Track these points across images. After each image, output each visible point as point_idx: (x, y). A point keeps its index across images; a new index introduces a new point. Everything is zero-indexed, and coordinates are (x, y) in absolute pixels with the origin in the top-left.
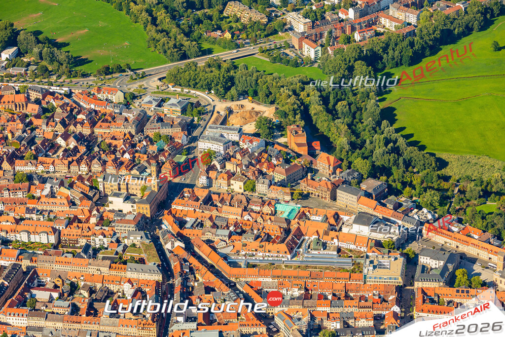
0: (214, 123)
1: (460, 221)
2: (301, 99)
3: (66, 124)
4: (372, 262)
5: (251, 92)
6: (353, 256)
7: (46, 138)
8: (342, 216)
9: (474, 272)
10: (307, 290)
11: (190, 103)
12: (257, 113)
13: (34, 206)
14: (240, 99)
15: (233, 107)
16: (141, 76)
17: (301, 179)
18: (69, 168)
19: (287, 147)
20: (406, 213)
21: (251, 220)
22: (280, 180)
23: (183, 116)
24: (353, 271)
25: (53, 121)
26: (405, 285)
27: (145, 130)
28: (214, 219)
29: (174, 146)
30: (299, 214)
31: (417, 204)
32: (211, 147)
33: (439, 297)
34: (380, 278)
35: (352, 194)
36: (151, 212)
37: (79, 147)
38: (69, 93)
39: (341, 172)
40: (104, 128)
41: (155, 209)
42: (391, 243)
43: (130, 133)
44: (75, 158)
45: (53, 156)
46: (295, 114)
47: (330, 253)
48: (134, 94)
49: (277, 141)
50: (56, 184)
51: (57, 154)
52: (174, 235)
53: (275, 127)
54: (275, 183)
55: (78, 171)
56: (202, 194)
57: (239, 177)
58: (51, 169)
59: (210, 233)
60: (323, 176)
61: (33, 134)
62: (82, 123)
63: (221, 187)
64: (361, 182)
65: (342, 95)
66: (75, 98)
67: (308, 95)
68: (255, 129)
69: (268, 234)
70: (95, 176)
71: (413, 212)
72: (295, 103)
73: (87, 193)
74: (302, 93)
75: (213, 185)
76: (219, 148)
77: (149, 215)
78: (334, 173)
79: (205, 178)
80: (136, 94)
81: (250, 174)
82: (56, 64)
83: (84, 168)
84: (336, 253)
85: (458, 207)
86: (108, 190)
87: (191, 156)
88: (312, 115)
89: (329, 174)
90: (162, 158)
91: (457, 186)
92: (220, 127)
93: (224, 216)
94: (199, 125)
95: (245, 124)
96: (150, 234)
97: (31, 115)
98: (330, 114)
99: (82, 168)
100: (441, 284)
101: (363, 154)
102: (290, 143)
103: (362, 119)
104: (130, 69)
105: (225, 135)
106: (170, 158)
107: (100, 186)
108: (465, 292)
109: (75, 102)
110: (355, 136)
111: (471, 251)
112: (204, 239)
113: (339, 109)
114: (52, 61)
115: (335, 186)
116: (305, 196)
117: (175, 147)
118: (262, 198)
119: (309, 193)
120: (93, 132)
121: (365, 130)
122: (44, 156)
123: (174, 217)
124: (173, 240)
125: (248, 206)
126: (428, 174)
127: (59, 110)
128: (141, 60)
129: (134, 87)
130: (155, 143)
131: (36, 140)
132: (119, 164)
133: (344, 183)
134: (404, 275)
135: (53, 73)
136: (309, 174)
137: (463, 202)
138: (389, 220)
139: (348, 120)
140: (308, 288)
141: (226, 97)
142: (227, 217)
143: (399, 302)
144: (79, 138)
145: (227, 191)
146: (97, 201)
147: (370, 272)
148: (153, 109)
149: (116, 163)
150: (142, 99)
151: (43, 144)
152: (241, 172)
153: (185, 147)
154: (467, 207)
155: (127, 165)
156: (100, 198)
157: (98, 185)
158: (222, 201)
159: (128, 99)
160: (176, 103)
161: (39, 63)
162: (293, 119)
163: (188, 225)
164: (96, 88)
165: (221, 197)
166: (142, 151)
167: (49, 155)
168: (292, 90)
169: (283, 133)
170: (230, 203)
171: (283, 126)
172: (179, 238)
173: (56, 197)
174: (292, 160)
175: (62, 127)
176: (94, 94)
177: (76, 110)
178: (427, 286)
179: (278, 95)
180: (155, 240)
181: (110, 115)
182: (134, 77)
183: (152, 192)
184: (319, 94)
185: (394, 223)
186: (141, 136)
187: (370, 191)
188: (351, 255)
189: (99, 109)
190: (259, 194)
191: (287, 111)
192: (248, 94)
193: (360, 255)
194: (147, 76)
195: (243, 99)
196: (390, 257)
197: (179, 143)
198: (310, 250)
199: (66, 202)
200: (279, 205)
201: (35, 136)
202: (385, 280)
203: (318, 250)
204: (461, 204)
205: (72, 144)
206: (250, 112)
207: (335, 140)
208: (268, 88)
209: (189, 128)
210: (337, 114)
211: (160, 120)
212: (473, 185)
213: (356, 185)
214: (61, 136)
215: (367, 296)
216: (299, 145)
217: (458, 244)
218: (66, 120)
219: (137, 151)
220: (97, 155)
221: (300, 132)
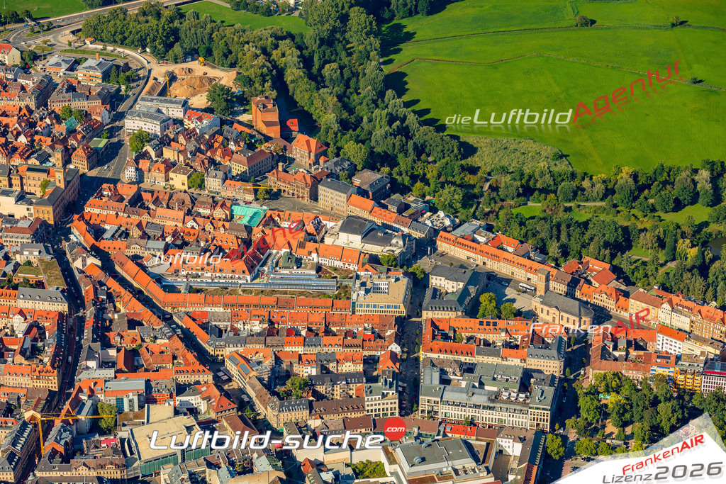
0: (150, 93)
1: (489, 228)
2: (273, 60)
4: (363, 284)
5: (202, 50)
6: (338, 276)
8: (324, 222)
9: (506, 298)
10: (271, 323)
11: (114, 65)
12: (211, 80)
14: (187, 60)
15: (177, 72)
16: (46, 28)
17: (269, 172)
19: (251, 127)
20: (415, 217)
21: (197, 228)
22: (239, 173)
23: (104, 83)
24: (338, 297)
26: (410, 317)
27: (49, 104)
28: (144, 226)
29: (90, 126)
30: (265, 219)
31: (432, 205)
32: (143, 126)
33: (455, 331)
34: (375, 306)
35: (339, 191)
36: (55, 218)
39: (325, 162)
41: (61, 213)
42: (392, 258)
43: (27, 107)
46: (264, 81)
47: (306, 272)
48: (35, 53)
49: (237, 118)
52: (86, 249)
53: (235, 99)
54: (233, 176)
56: (128, 192)
57: (181, 168)
59: (137, 246)
60: (301, 166)
63: (156, 182)
64: (354, 175)
65: (332, 55)
67: (283, 55)
68: (207, 102)
69: (220, 247)
71: (425, 216)
72: (263, 66)
74: (274, 52)
75: (145, 180)
76: (153, 128)
77: (51, 222)
78: (316, 162)
79: (133, 169)
80: (39, 52)
81: (196, 165)
84: (314, 273)
85: (487, 210)
87: (115, 140)
88: (288, 83)
89: (310, 164)
90: (72, 142)
91: (487, 180)
92: (156, 99)
93: (158, 222)
94: (128, 96)
95: (194, 95)
96: (53, 247)
98: (313, 81)
100: (460, 313)
101: (358, 136)
102: (256, 121)
103: (359, 89)
104: (30, 17)
105: (164, 110)
106: (85, 142)
108: (491, 324)
110: (347, 111)
111: (502, 268)
112: (129, 255)
113: (327, 74)
115: (316, 181)
116: (274, 195)
117: (92, 126)
118: (213, 197)
119: (280, 190)
121: (362, 103)
123: (87, 223)
124: (85, 255)
125: (192, 208)
126: (447, 164)
128: (47, 6)
129: (36, 43)
130: (63, 121)
132: (10, 150)
133: (328, 176)
134: (408, 302)
136: (280, 164)
137: (496, 202)
138: (390, 228)
139: (338, 89)
140: (273, 320)
141: (167, 58)
142: (162, 223)
143: (398, 339)
145: (164, 187)
147: (361, 299)
148: (62, 74)
149: (7, 149)
150: (46, 60)
152: (185, 161)
153: (106, 127)
154: (500, 209)
155: (22, 152)
158: (157, 202)
159: (27, 60)
160: (94, 65)
162: (260, 88)
163: (107, 235)
165: (155, 197)
166: (44, 132)
168: (261, 47)
169: (247, 108)
170: (167, 205)
171: (246, 98)
172: (93, 253)
174: (257, 145)
178: (440, 317)
179: (240, 55)
180: (60, 256)
181: (1, 82)
182: (37, 29)
183: (57, 188)
184: (299, 53)
185: (397, 230)
186: (44, 112)
187: (365, 187)
188: (335, 275)
190: (209, 192)
191: (253, 77)
192: (198, 53)
193: (347, 275)
194: (55, 27)
195: (192, 60)
196: (389, 277)
197: (97, 121)
198: (278, 268)
200: (237, 207)
202: (382, 309)
203: (289, 268)
204: (492, 205)
206: (201, 79)
207: (319, 118)
208: (227, 45)
209: (113, 100)
210: (324, 82)
211: (71, 88)
212: (510, 179)
213: (347, 179)
215: (356, 331)
216: (268, 124)
217: (485, 259)
219: (37, 133)
221: (270, 106)
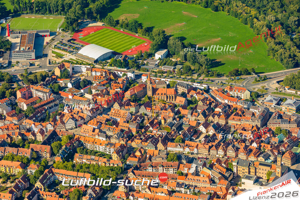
3: (206, 115)
7: (191, 125)
13: (183, 181)
16: (263, 79)
18: (209, 151)
23: (297, 114)
25: (196, 112)
27: (268, 124)
37: (217, 134)
38: (207, 89)
40: (236, 121)
43: (256, 126)
44: (214, 144)
45: (196, 140)
48: (258, 94)
50: (200, 165)
51: (199, 139)
55: (216, 154)
58: (195, 151)
61: (181, 121)
62: (219, 115)
66: (212, 94)
70: (231, 160)
73: (224, 174)
80: (260, 93)
82: (197, 65)
83: (221, 152)
86: (240, 172)
90: (282, 149)
97: (179, 106)
99: (219, 153)
104: (254, 72)
106: (289, 149)
107: (234, 169)
109: (212, 97)
114: (194, 63)
117: (293, 140)
120: (227, 123)
122: (189, 140)
127: (200, 103)
128: (262, 66)
129: (258, 87)
130: (276, 135)
131: (183, 127)
132: (249, 151)
135: (195, 72)
144: (217, 127)
146: (231, 180)
148: (273, 107)
149: (247, 151)
150: (264, 98)
151: (189, 130)
155: (255, 153)
156: (233, 178)
157: (232, 167)
159: (254, 97)
160: (292, 103)
161: (183, 63)
164: (229, 87)
166: (266, 141)
167: (193, 139)
173: (199, 175)
175: (203, 117)
176: (227, 92)
177: (214, 104)
181: (241, 110)
182: (258, 79)
183: (277, 177)
186: (265, 129)
189: (232, 104)
194: (268, 79)
197: (295, 137)
199: (207, 180)
201: (182, 123)
205: (211, 132)
211: (280, 117)
214: (203, 125)
218: (207, 111)
219: (262, 141)
220: (231, 142)
